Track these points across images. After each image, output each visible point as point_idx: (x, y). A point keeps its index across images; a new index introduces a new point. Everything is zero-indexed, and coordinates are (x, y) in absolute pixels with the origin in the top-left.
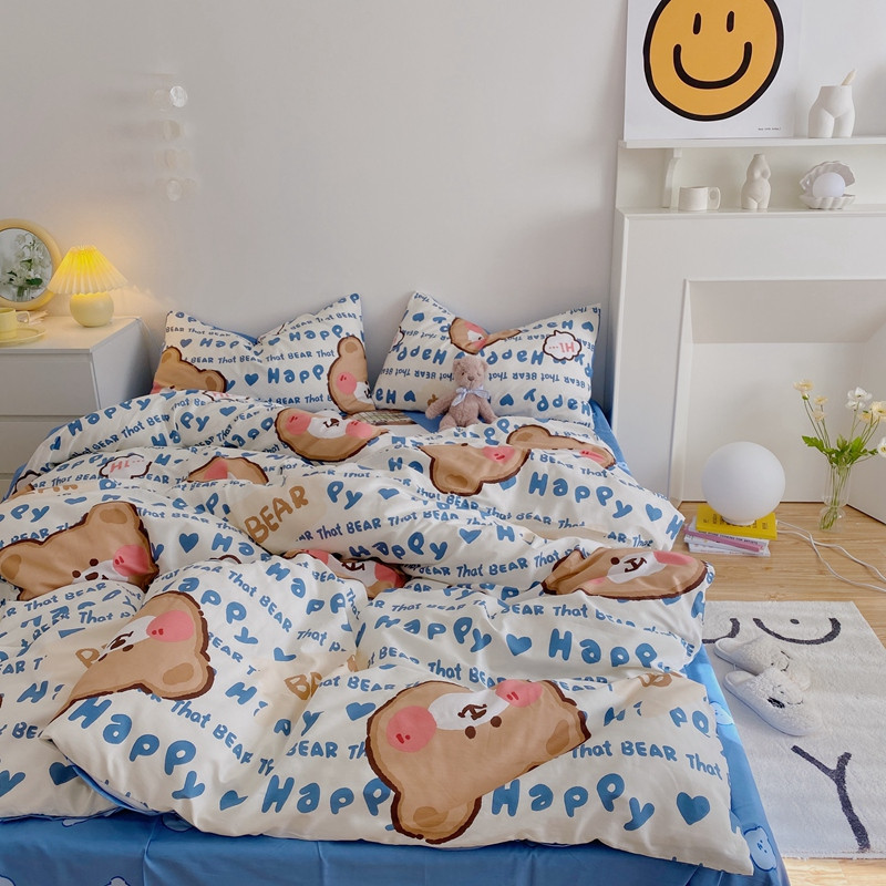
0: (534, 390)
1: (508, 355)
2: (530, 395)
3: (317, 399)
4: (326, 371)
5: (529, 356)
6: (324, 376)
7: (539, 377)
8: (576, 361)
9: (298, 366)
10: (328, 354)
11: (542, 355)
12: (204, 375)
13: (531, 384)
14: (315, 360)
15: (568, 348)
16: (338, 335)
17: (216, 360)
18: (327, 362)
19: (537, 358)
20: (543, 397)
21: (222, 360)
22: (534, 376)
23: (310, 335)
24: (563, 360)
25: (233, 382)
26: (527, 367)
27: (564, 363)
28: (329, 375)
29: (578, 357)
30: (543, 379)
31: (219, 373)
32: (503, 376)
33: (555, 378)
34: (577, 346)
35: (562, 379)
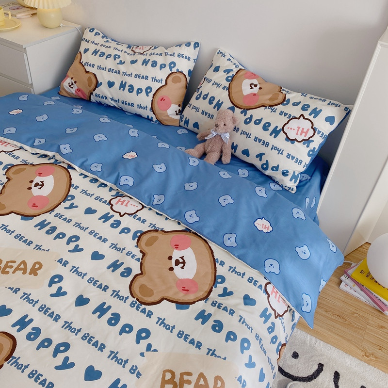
0: (264, 154)
1: (258, 122)
2: (260, 156)
3: (143, 108)
4: (153, 92)
5: (271, 129)
6: (151, 95)
7: (270, 146)
8: (304, 144)
9: (138, 84)
10: (158, 81)
11: (279, 131)
12: (88, 75)
13: (262, 149)
14: (149, 83)
15: (302, 132)
16: (171, 69)
17: (96, 67)
18: (155, 86)
19: (276, 132)
20: (267, 161)
21: (99, 67)
22: (267, 144)
23: (154, 64)
24: (293, 141)
25: (101, 83)
26: (266, 136)
27: (293, 143)
28: (154, 95)
29: (307, 141)
30: (272, 149)
31: (95, 75)
32: (248, 135)
33: (280, 152)
34: (311, 132)
35: (285, 154)
